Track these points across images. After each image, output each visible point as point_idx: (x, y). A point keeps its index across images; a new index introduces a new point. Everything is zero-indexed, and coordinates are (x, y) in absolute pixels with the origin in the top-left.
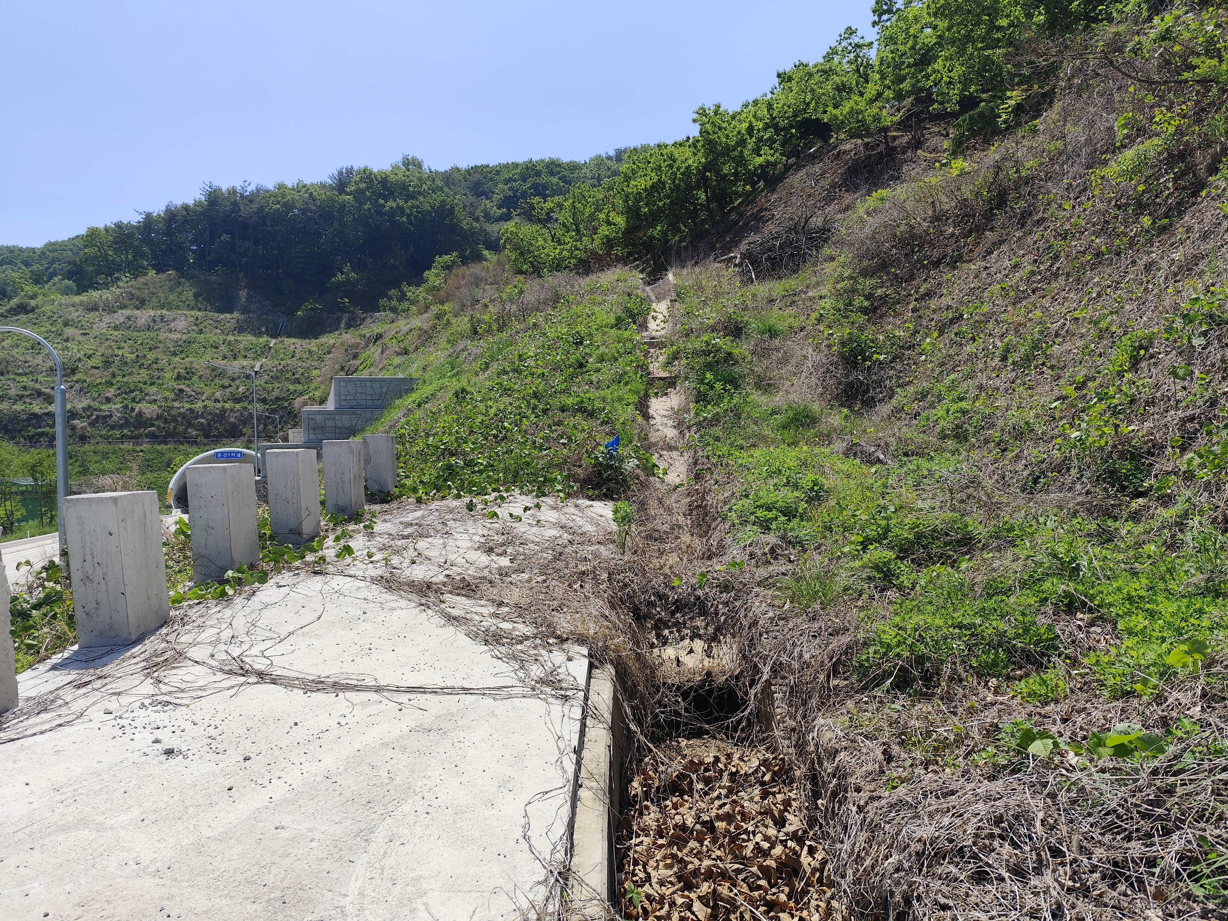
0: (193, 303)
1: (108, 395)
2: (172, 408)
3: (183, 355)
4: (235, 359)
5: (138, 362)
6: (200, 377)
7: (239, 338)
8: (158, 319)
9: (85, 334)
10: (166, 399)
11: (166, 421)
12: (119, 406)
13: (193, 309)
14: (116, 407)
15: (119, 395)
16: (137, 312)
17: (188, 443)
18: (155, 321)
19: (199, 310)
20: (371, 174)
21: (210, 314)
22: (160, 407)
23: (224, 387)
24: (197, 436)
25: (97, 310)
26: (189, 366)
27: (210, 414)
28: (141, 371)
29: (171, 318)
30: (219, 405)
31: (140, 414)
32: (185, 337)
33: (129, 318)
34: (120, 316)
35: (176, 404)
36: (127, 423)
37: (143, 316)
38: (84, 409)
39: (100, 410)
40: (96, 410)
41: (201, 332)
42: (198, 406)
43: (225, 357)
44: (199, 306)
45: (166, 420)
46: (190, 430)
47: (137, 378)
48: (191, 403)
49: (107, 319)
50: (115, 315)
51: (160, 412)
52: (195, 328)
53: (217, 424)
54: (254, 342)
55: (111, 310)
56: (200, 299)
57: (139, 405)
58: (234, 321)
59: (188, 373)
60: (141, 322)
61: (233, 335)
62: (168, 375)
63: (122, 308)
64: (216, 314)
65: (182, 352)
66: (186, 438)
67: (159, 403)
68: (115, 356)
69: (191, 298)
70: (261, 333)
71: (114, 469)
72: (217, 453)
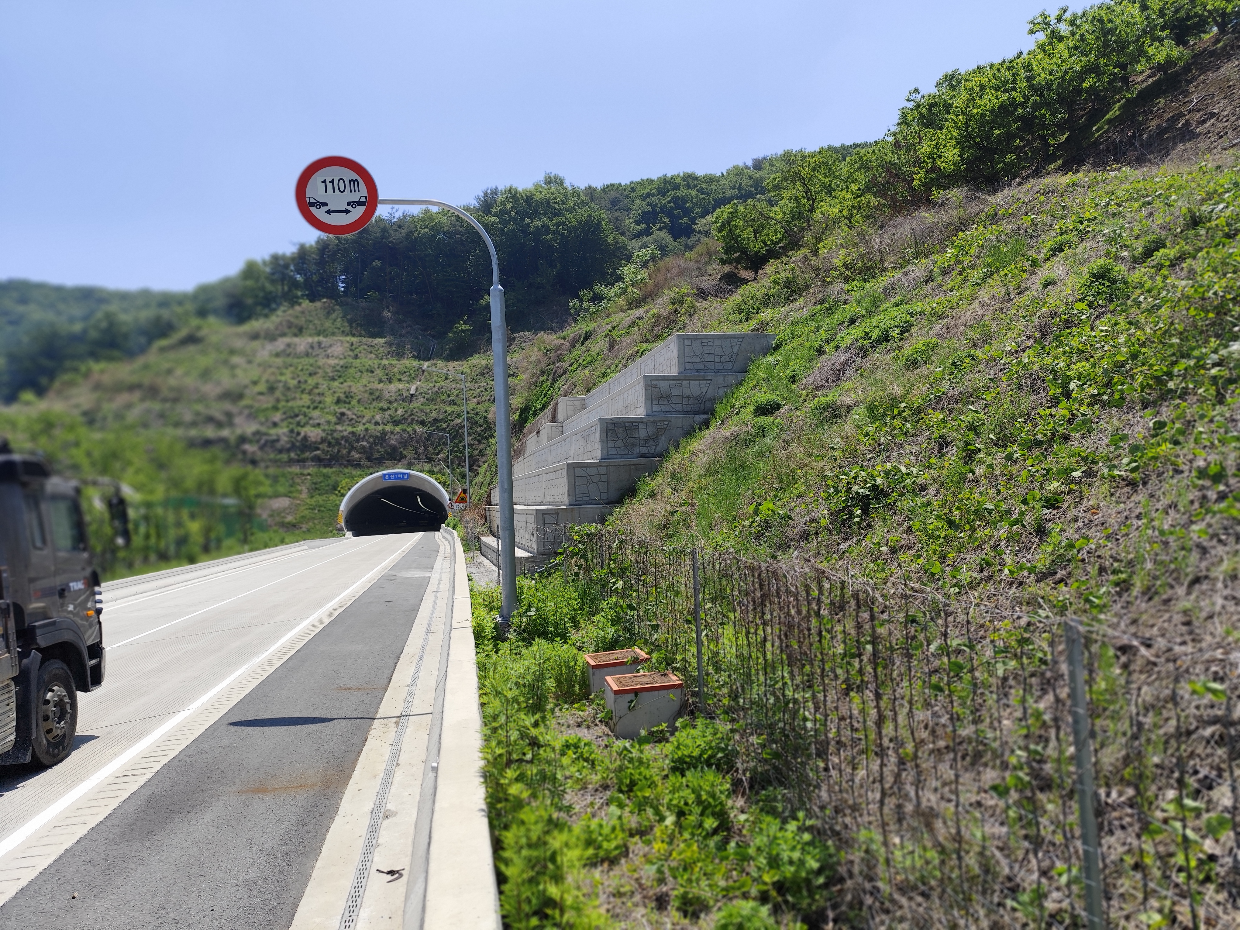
0: (347, 329)
1: (275, 419)
2: (335, 431)
3: (341, 380)
4: (390, 382)
5: (300, 387)
6: (359, 401)
7: (394, 362)
8: (316, 346)
9: (249, 362)
10: (329, 422)
11: (330, 444)
12: (285, 430)
13: (347, 335)
14: (282, 431)
15: (285, 419)
16: (296, 340)
17: (353, 465)
19: (354, 335)
20: (516, 192)
21: (364, 340)
22: (324, 430)
23: (383, 410)
24: (360, 459)
25: (259, 338)
26: (347, 389)
27: (371, 436)
28: (303, 396)
29: (328, 344)
30: (380, 428)
31: (305, 438)
32: (342, 363)
33: (289, 345)
34: (281, 344)
35: (339, 428)
36: (293, 447)
37: (302, 343)
38: (253, 433)
39: (268, 435)
40: (264, 434)
41: (356, 357)
42: (360, 429)
43: (380, 381)
44: (354, 332)
46: (353, 453)
47: (299, 403)
48: (353, 426)
49: (270, 347)
50: (276, 343)
51: (324, 435)
52: (351, 353)
53: (378, 447)
54: (408, 365)
55: (273, 338)
56: (354, 325)
57: (304, 429)
58: (386, 345)
59: (347, 397)
60: (301, 349)
61: (387, 359)
62: (329, 399)
63: (282, 336)
64: (370, 339)
65: (340, 376)
66: (350, 461)
67: (322, 427)
68: (279, 382)
69: (346, 324)
70: (413, 356)
71: (284, 492)
72: (385, 475)
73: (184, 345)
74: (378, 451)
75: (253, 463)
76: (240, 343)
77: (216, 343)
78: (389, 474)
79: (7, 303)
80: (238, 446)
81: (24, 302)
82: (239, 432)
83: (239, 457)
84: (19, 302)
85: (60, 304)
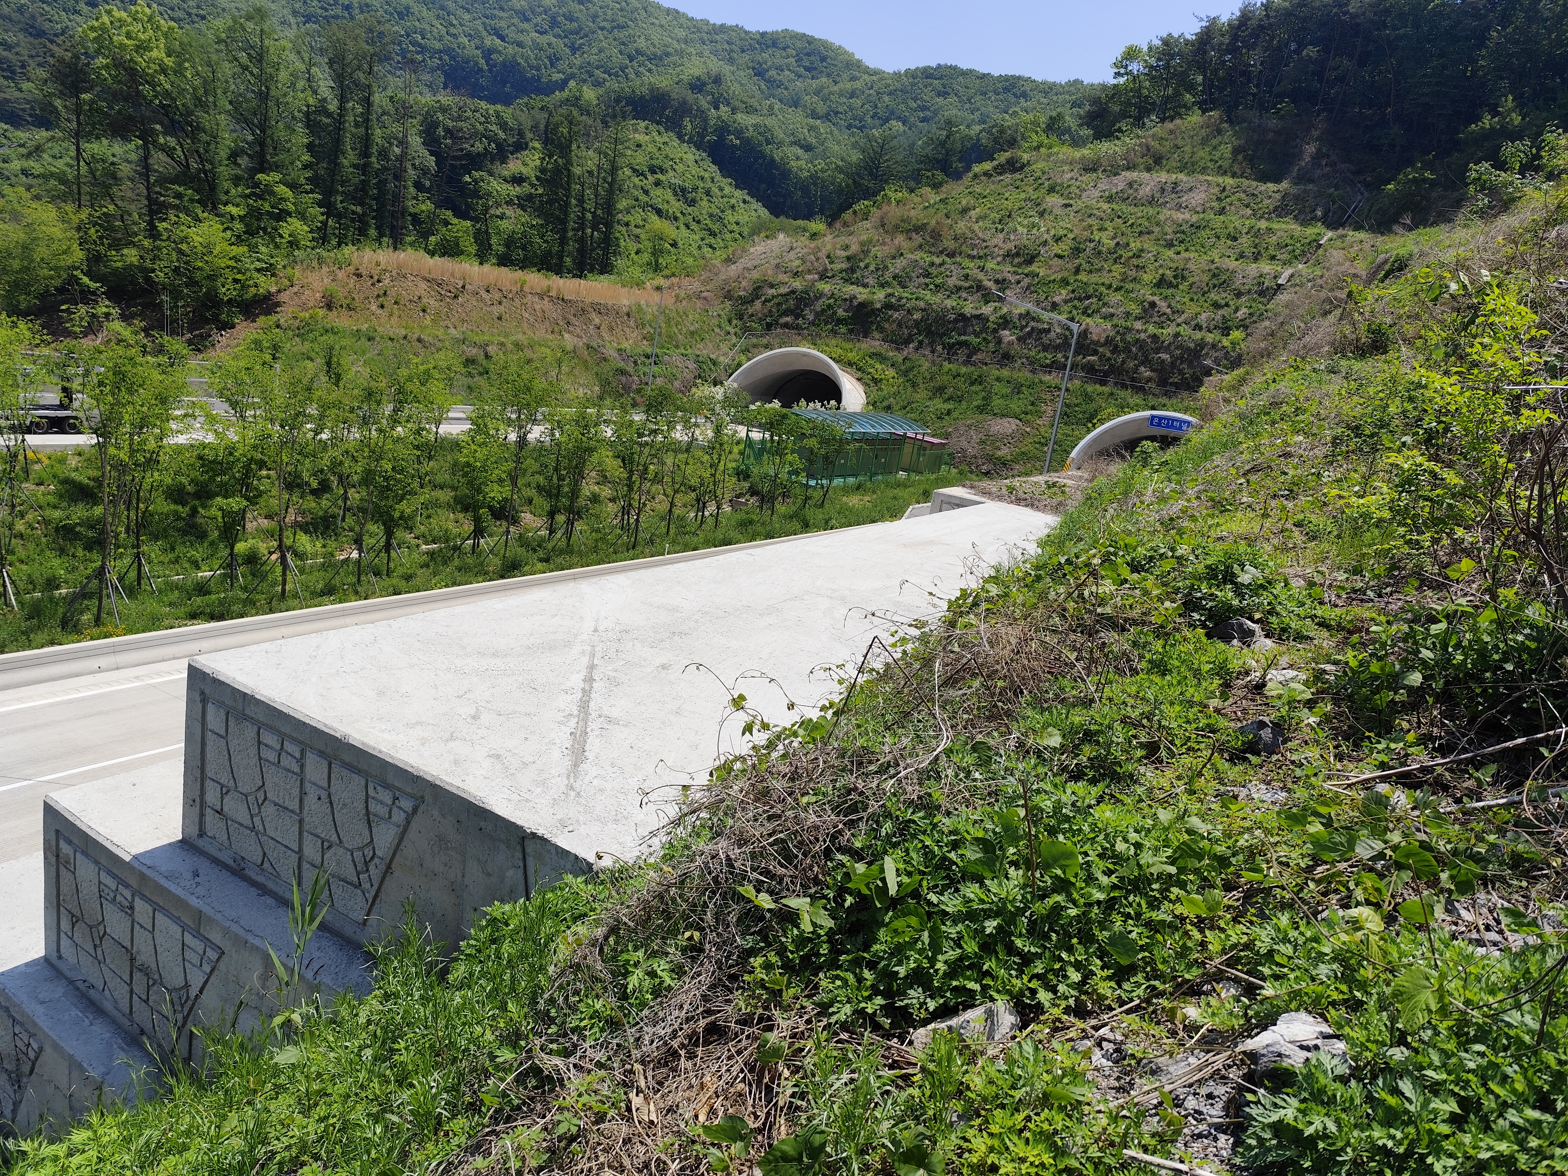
0: (1226, 164)
1: (1057, 299)
2: (1131, 330)
3: (1181, 248)
4: (1255, 260)
5: (1116, 253)
6: (1190, 286)
8: (1169, 188)
9: (1067, 206)
10: (1132, 314)
11: (1115, 350)
13: (1225, 173)
14: (1059, 318)
15: (1071, 300)
16: (1146, 175)
17: (1133, 387)
18: (1163, 191)
19: (1233, 175)
21: (1246, 183)
22: (1115, 326)
23: (1217, 306)
24: (1149, 380)
25: (1095, 170)
26: (1182, 265)
27: (1180, 347)
28: (1114, 268)
29: (1188, 187)
30: (1198, 335)
31: (1086, 333)
32: (1195, 219)
33: (1130, 185)
34: (1121, 181)
35: (1138, 325)
36: (1064, 345)
37: (1151, 182)
38: (1020, 315)
39: (1039, 320)
40: (1033, 319)
41: (1221, 212)
42: (1168, 332)
43: (1241, 256)
44: (1236, 168)
45: (1116, 346)
46: (1142, 369)
47: (1103, 278)
48: (1161, 325)
49: (1104, 184)
50: (1115, 180)
51: (1112, 334)
52: (1215, 204)
53: (1185, 366)
54: (1296, 234)
55: (1114, 171)
56: (1240, 157)
57: (1088, 320)
58: (1278, 196)
59: (1175, 277)
60: (1145, 191)
61: (1268, 219)
62: (1147, 277)
63: (1128, 169)
64: (1255, 183)
65: (1182, 242)
66: (1133, 379)
67: (1115, 321)
68: (1091, 241)
69: (1228, 155)
70: (1315, 219)
71: (1018, 410)
72: (1153, 417)
73: (1001, 174)
74: (1181, 372)
75: (1006, 358)
76: (1069, 176)
77: (1039, 174)
78: (1161, 418)
79: (928, 95)
80: (995, 331)
81: (944, 94)
82: (1005, 310)
83: (992, 346)
84: (939, 94)
85: (978, 98)
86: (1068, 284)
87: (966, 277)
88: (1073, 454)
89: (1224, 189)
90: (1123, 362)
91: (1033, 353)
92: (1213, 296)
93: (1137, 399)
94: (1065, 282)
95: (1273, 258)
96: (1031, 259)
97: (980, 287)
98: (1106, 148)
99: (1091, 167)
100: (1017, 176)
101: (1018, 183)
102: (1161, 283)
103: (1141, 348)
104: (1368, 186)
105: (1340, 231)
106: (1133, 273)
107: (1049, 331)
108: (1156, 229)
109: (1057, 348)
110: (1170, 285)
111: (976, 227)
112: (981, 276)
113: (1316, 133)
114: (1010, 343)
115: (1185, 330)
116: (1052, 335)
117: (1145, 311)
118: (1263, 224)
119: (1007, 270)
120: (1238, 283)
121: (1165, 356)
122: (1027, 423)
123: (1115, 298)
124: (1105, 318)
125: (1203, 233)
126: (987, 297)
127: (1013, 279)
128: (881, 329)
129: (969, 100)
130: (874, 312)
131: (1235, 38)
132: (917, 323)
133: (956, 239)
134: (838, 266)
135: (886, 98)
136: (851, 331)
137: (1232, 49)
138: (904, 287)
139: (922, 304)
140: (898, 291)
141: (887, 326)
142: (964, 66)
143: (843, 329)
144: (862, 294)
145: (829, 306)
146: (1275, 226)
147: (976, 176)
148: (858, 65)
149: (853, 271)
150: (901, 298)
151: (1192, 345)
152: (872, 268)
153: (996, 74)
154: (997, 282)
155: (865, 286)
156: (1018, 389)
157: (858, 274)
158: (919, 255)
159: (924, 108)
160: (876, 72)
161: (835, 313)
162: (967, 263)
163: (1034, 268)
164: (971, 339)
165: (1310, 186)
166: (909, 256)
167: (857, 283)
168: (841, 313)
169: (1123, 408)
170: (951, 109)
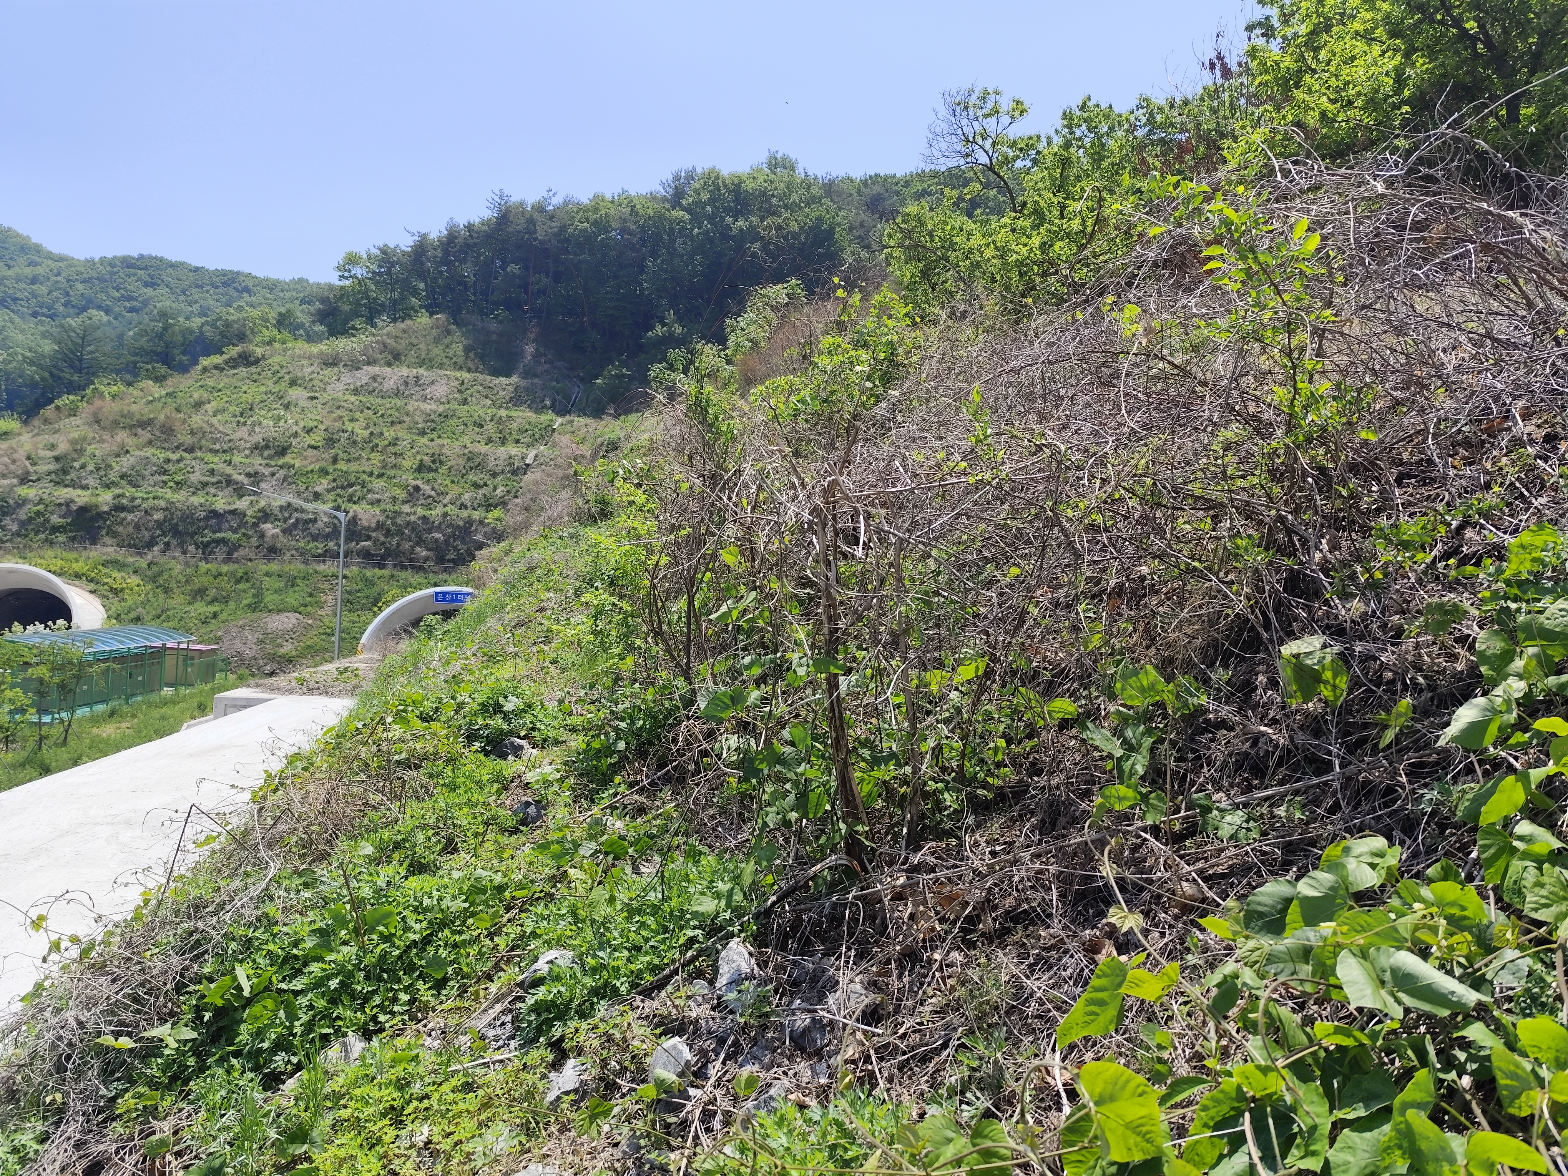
0: (460, 361)
1: (318, 489)
2: (400, 513)
3: (434, 435)
4: (502, 444)
5: (371, 443)
6: (449, 469)
8: (411, 381)
9: (312, 398)
10: (398, 498)
11: (388, 533)
13: (461, 369)
14: (324, 507)
15: (333, 489)
16: (387, 370)
17: (413, 568)
18: (406, 384)
19: (468, 370)
20: (717, 177)
21: (481, 377)
22: (384, 511)
23: (477, 486)
24: (427, 559)
25: (335, 364)
26: (438, 450)
27: (450, 525)
28: (372, 456)
29: (429, 381)
30: (465, 514)
31: (355, 520)
32: (441, 409)
33: (374, 378)
34: (364, 375)
35: (406, 509)
37: (394, 376)
38: (281, 507)
39: (302, 511)
40: (296, 510)
41: (464, 402)
42: (436, 512)
43: (489, 441)
44: (470, 364)
45: (388, 531)
46: (418, 549)
47: (363, 466)
48: (428, 507)
49: (347, 378)
50: (358, 374)
51: (382, 518)
52: (457, 396)
53: (458, 542)
54: (533, 421)
55: (355, 366)
56: (472, 355)
57: (355, 507)
58: (511, 388)
59: (433, 462)
60: (390, 384)
61: (507, 408)
62: (406, 464)
63: (369, 364)
64: (489, 378)
65: (433, 430)
66: (411, 560)
67: (383, 506)
68: (344, 431)
69: (461, 353)
70: (545, 407)
71: (295, 604)
72: (437, 593)
73: (234, 367)
74: (455, 548)
75: (273, 552)
76: (310, 370)
77: (277, 368)
78: (444, 594)
79: (132, 285)
80: (255, 525)
81: (153, 285)
82: (263, 503)
83: (254, 541)
84: (146, 285)
85: (194, 291)
86: (327, 473)
87: (212, 472)
88: (364, 640)
89: (463, 383)
90: (398, 544)
91: (302, 544)
92: (471, 477)
93: (418, 578)
94: (324, 472)
95: (517, 441)
96: (283, 451)
97: (229, 482)
98: (342, 344)
99: (331, 362)
100: (253, 369)
101: (255, 377)
102: (421, 468)
103: (413, 530)
104: (582, 380)
105: (568, 418)
106: (392, 460)
107: (315, 521)
108: (407, 419)
109: (327, 537)
110: (430, 470)
111: (214, 421)
112: (229, 470)
113: (532, 336)
114: (273, 536)
115: (452, 510)
116: (320, 524)
117: (411, 495)
118: (503, 413)
119: (257, 463)
120: (491, 465)
121: (437, 535)
122: (308, 615)
123: (378, 484)
124: (372, 504)
125: (453, 422)
126: (240, 492)
127: (267, 471)
128: (114, 534)
129: (184, 292)
130: (100, 516)
131: (446, 253)
132: (159, 524)
133: (192, 433)
134: (43, 468)
135: (80, 287)
136: (73, 539)
137: (445, 261)
138: (136, 486)
139: (162, 503)
140: (129, 491)
141: (120, 529)
142: (173, 256)
143: (62, 538)
144: (81, 497)
145: (38, 514)
146: (514, 414)
147: (205, 370)
148: (38, 249)
149: (65, 472)
150: (133, 499)
151: (461, 523)
152: (90, 467)
153: (212, 268)
154: (249, 475)
155: (84, 487)
156: (292, 582)
157: (73, 475)
158: (149, 452)
159: (130, 298)
160: (61, 259)
161: (47, 521)
162: (209, 457)
163: (288, 459)
164: (228, 535)
165: (536, 380)
166: (137, 453)
167: (73, 485)
168: (55, 519)
169: (406, 588)
170: (162, 299)
